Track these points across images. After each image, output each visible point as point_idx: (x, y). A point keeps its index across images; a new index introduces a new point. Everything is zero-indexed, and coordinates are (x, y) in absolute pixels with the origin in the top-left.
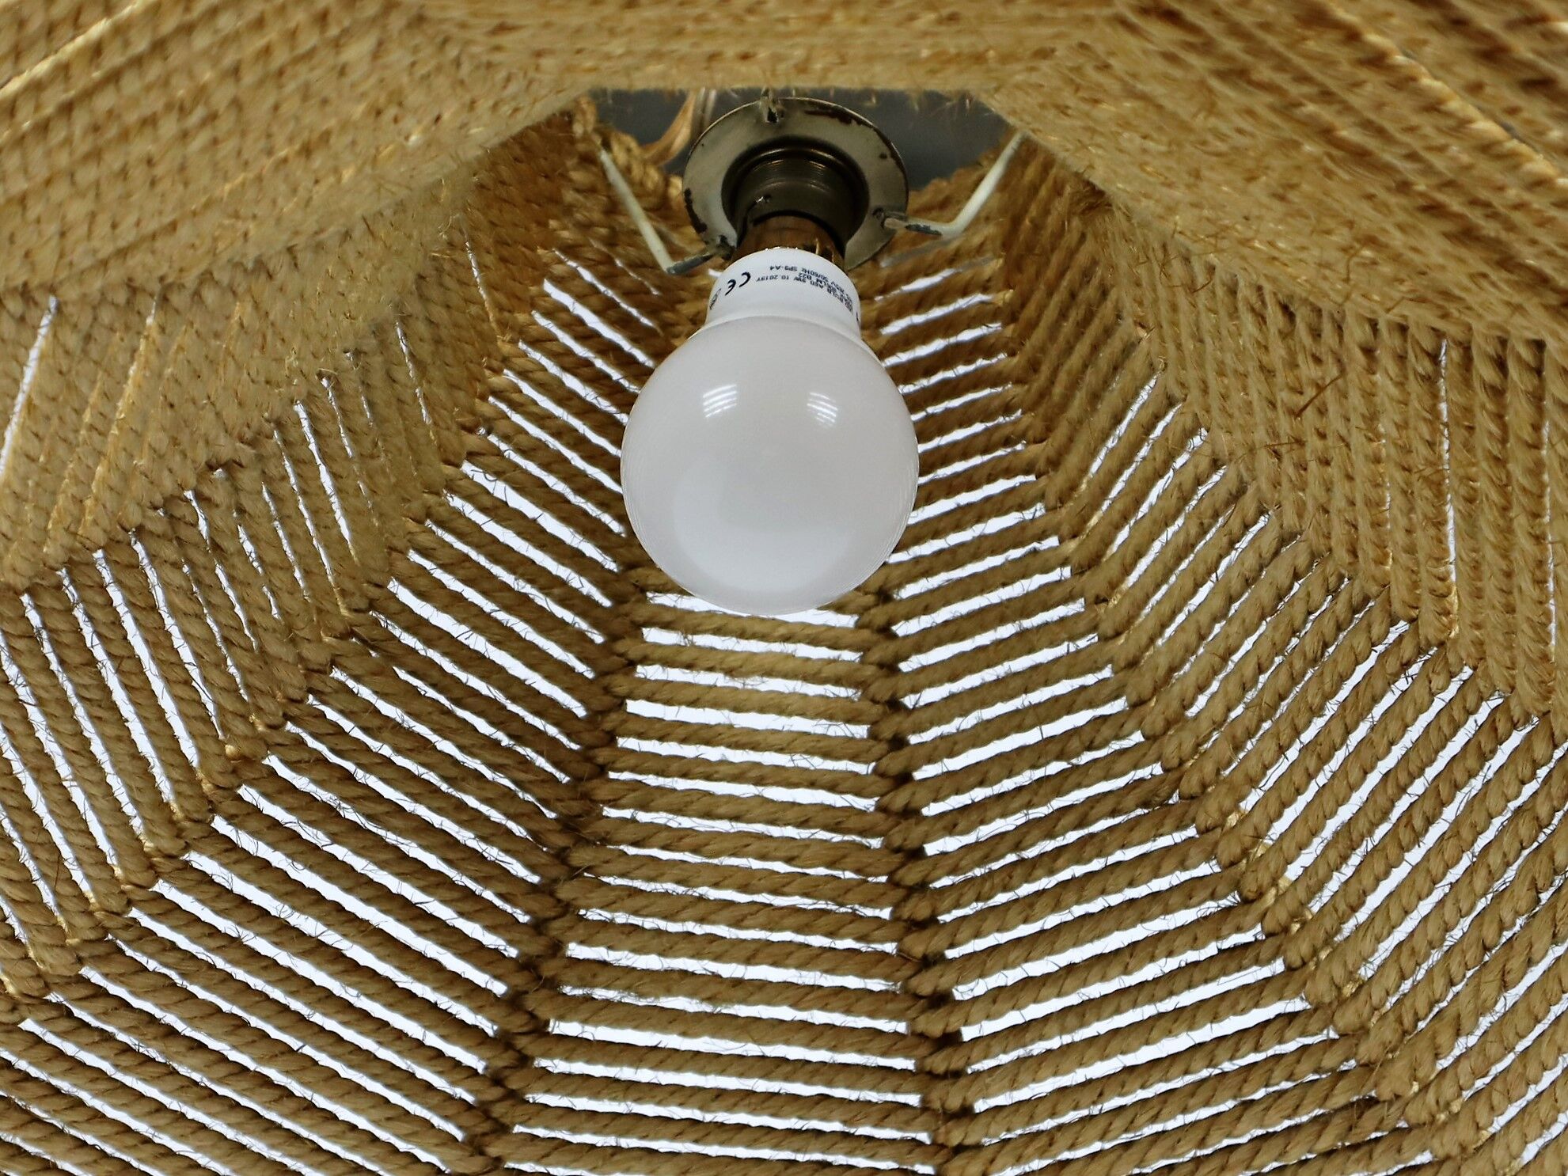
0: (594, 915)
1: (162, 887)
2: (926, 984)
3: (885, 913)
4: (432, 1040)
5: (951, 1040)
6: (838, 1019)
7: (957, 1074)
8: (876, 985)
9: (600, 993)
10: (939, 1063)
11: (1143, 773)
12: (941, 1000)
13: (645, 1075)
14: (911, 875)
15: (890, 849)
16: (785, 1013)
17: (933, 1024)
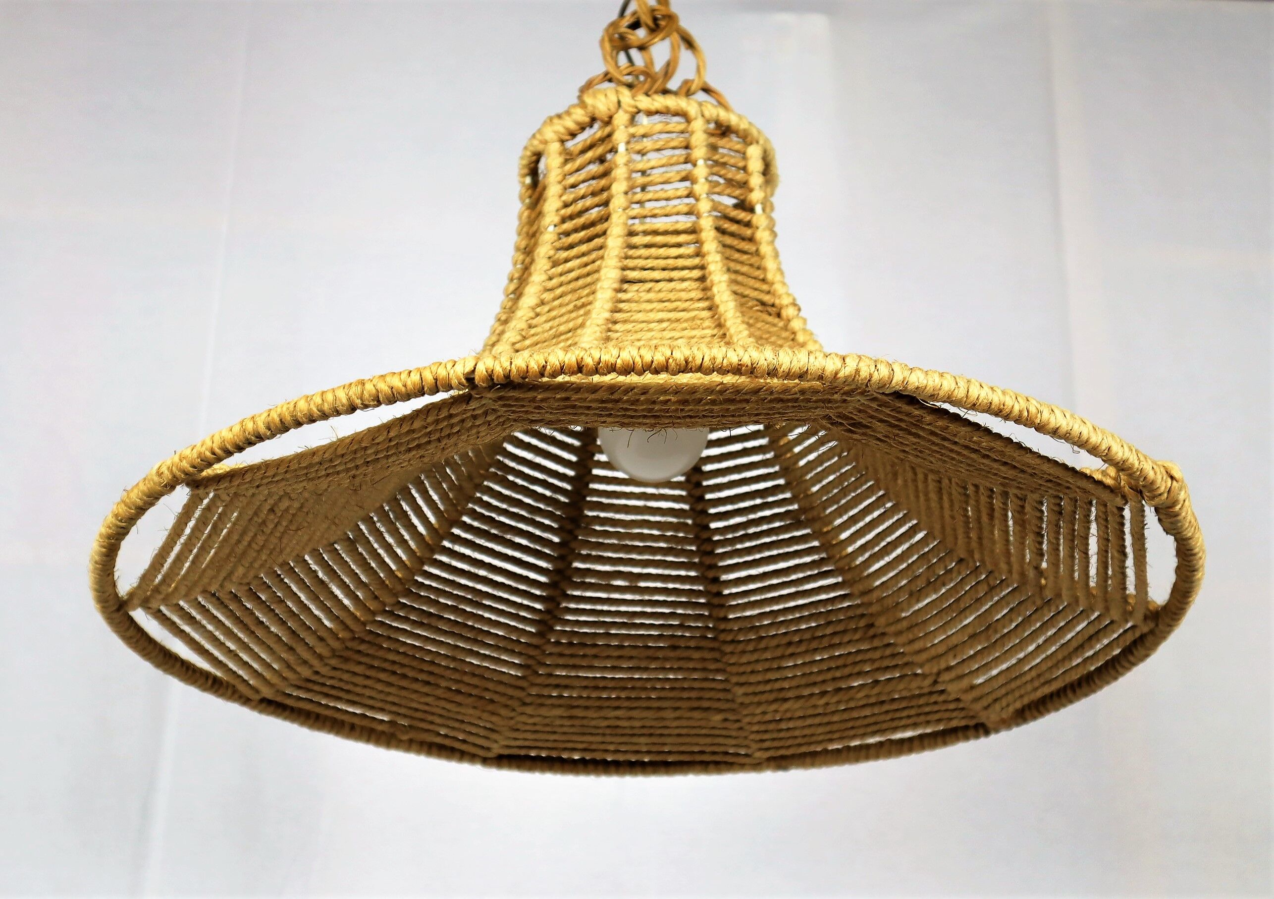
0: (584, 552)
1: (426, 568)
2: (711, 574)
3: (694, 548)
4: (526, 602)
5: (719, 594)
6: (678, 586)
7: (722, 606)
8: (693, 574)
9: (588, 580)
10: (716, 601)
11: (791, 508)
12: (716, 580)
13: (605, 608)
14: (705, 535)
15: (695, 524)
16: (659, 585)
17: (714, 588)
